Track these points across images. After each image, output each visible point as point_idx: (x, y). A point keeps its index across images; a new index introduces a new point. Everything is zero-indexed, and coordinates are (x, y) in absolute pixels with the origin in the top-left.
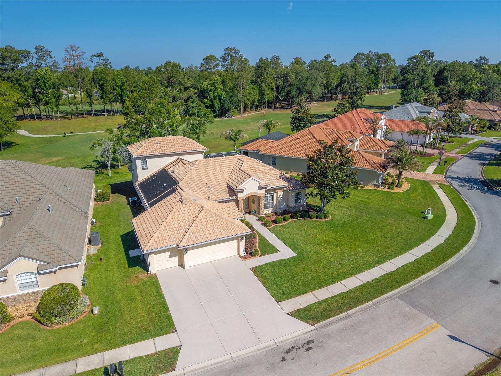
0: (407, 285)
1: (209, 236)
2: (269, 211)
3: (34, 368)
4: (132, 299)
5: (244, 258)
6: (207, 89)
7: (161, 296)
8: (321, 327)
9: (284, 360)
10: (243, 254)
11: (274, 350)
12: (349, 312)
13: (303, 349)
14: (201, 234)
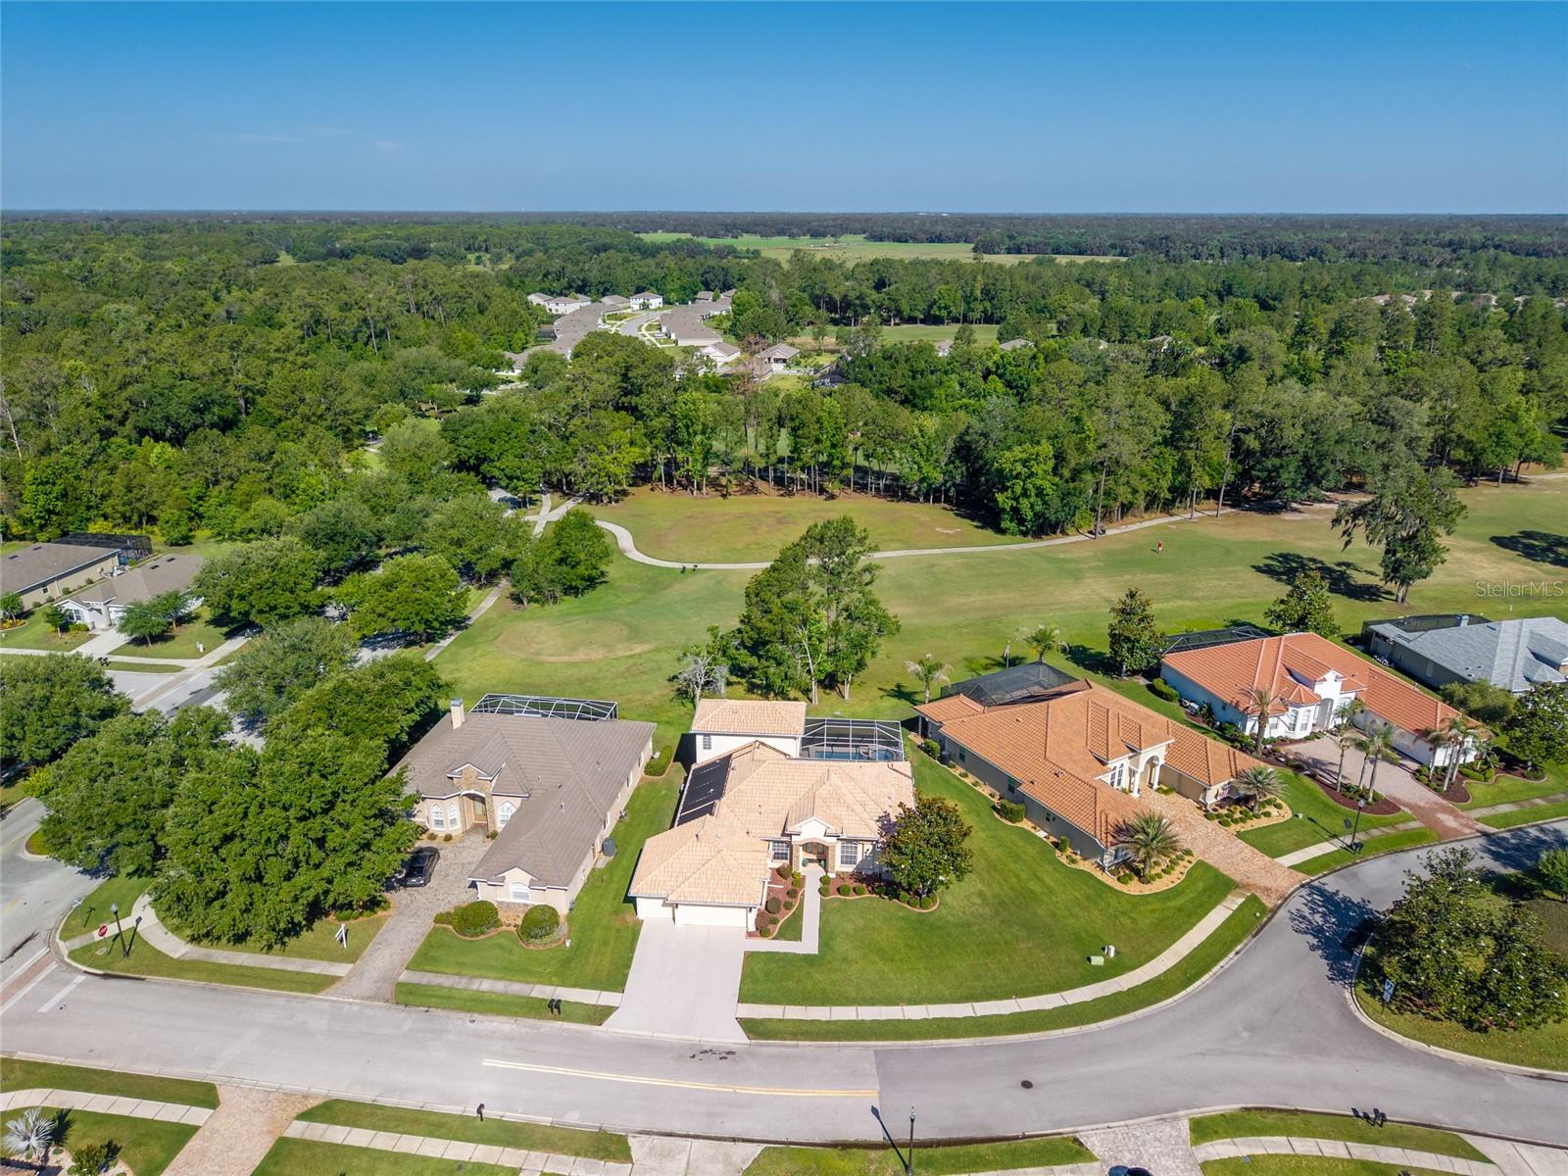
0: (906, 1042)
1: (706, 895)
2: (850, 869)
3: (503, 979)
4: (605, 943)
5: (750, 935)
6: (1011, 470)
7: (633, 951)
8: (756, 1045)
9: (694, 1056)
10: (752, 928)
11: (692, 1046)
12: (800, 1043)
13: (718, 1056)
14: (698, 890)
